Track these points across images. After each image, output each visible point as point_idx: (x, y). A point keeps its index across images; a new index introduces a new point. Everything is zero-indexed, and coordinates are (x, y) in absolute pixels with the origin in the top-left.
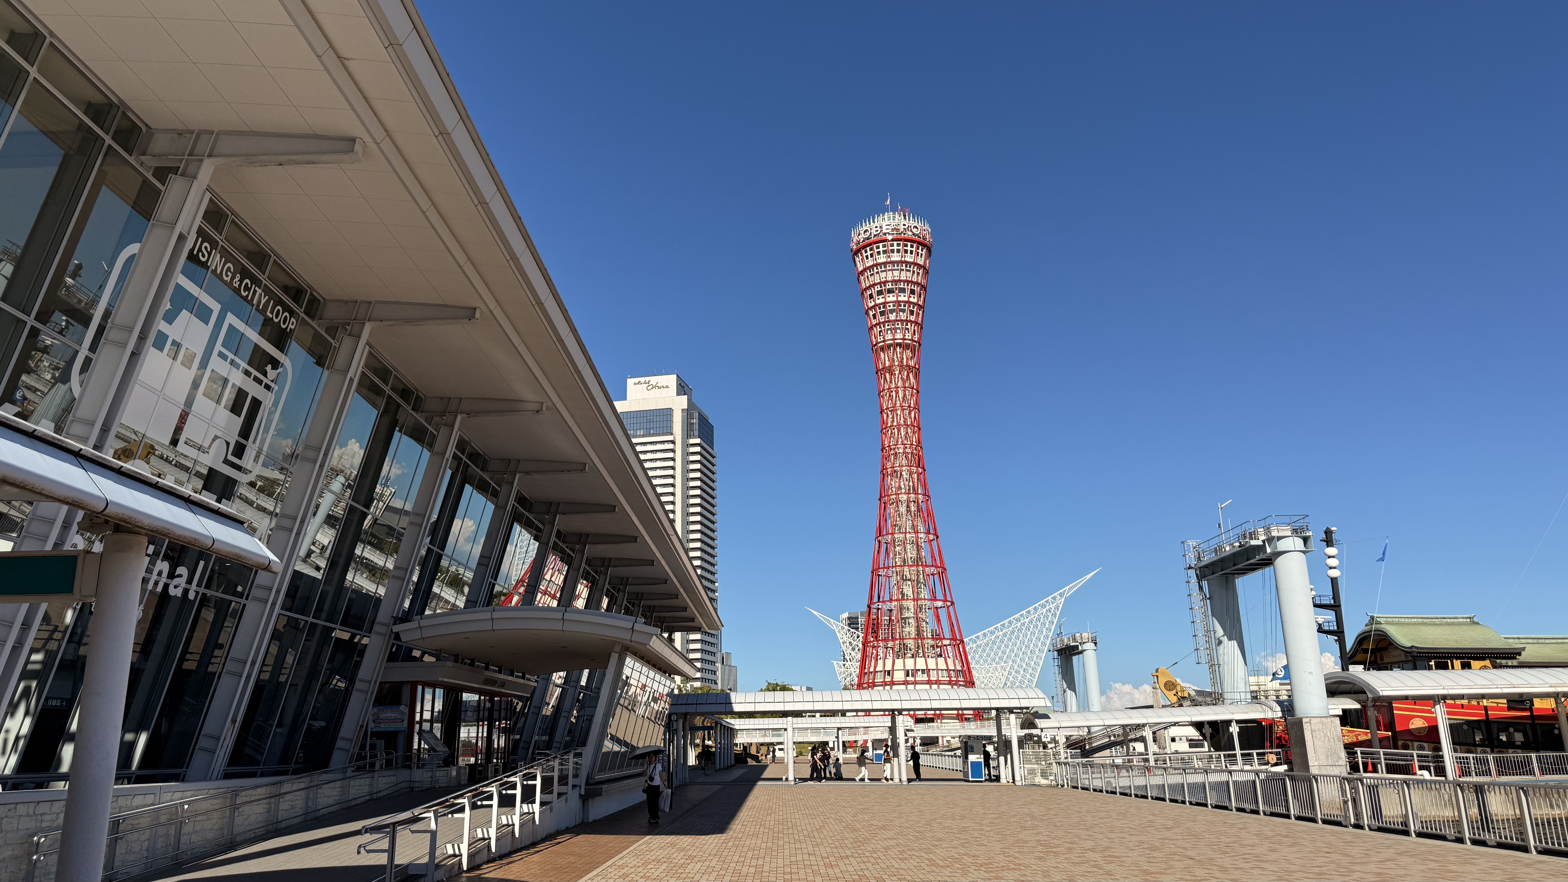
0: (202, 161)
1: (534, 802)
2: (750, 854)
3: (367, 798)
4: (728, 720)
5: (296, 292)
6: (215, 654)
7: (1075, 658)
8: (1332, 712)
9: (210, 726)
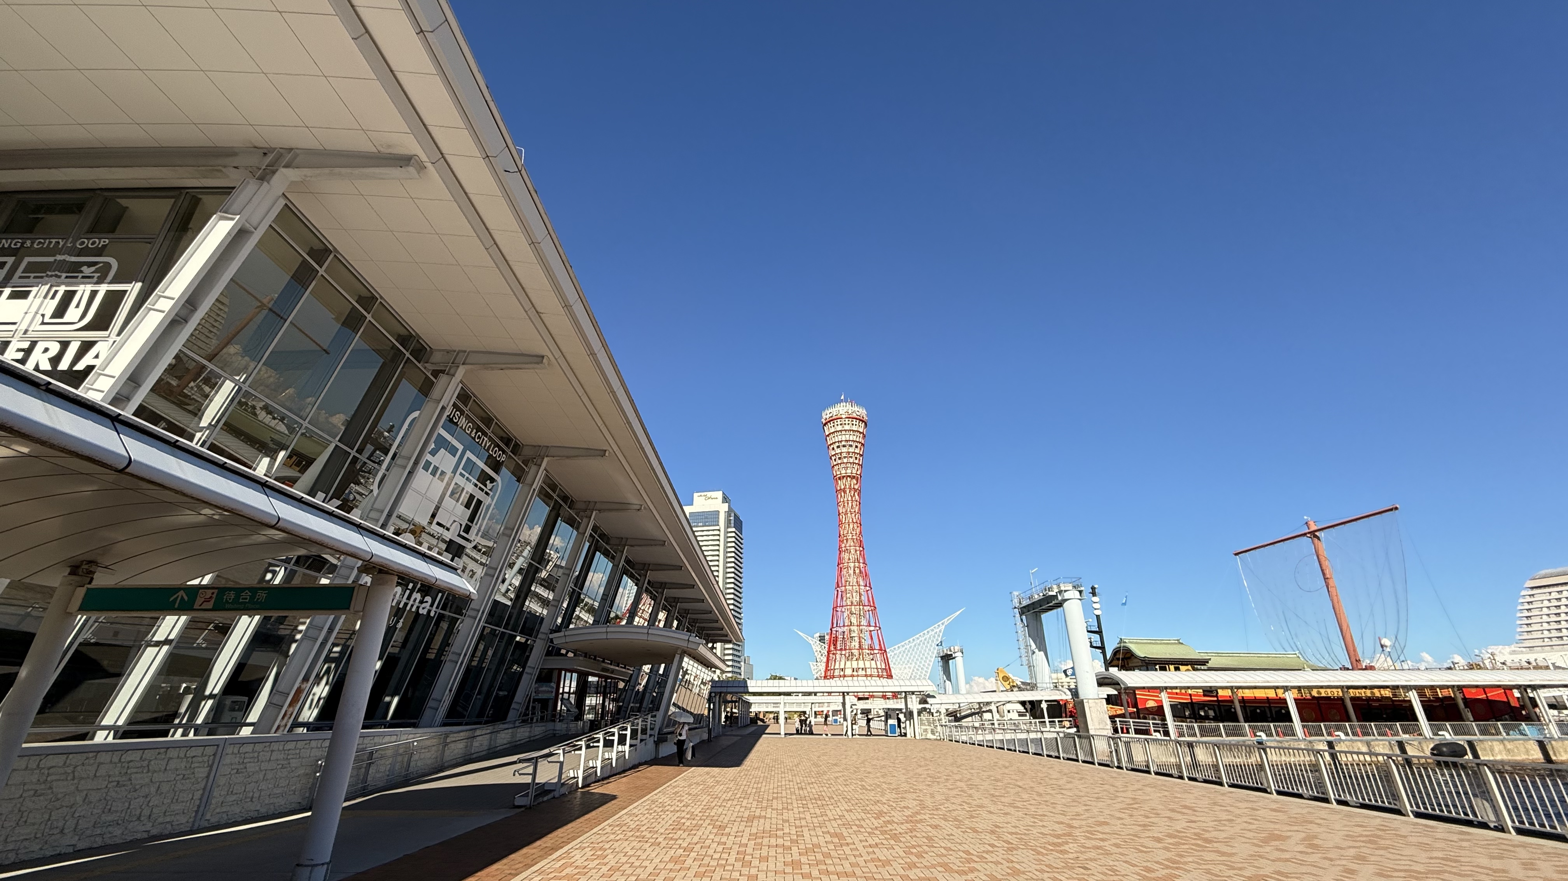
0: (458, 366)
1: (625, 744)
2: (754, 780)
3: (528, 740)
4: (747, 697)
5: (507, 440)
6: (446, 649)
7: (950, 661)
8: (1101, 696)
9: (436, 694)
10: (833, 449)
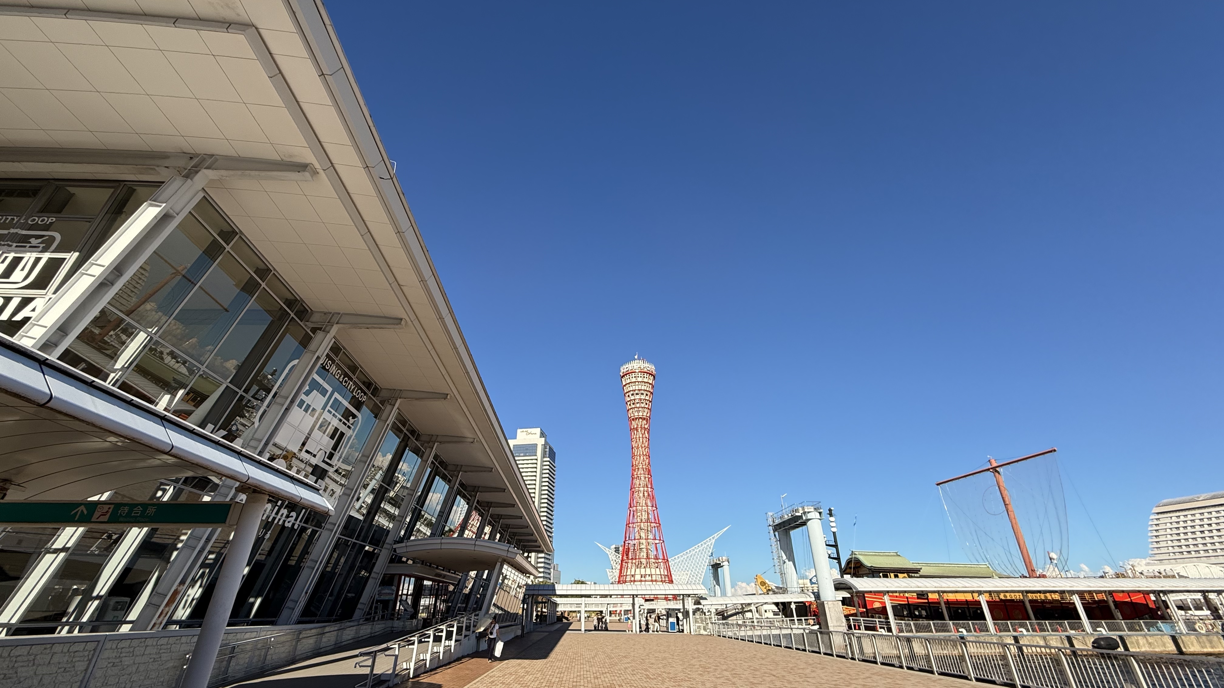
0: (333, 325)
1: (451, 640)
2: (557, 671)
4: (555, 599)
5: (369, 384)
6: (305, 557)
7: (719, 569)
8: (838, 599)
9: (293, 596)
10: (629, 396)
